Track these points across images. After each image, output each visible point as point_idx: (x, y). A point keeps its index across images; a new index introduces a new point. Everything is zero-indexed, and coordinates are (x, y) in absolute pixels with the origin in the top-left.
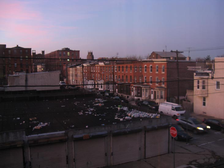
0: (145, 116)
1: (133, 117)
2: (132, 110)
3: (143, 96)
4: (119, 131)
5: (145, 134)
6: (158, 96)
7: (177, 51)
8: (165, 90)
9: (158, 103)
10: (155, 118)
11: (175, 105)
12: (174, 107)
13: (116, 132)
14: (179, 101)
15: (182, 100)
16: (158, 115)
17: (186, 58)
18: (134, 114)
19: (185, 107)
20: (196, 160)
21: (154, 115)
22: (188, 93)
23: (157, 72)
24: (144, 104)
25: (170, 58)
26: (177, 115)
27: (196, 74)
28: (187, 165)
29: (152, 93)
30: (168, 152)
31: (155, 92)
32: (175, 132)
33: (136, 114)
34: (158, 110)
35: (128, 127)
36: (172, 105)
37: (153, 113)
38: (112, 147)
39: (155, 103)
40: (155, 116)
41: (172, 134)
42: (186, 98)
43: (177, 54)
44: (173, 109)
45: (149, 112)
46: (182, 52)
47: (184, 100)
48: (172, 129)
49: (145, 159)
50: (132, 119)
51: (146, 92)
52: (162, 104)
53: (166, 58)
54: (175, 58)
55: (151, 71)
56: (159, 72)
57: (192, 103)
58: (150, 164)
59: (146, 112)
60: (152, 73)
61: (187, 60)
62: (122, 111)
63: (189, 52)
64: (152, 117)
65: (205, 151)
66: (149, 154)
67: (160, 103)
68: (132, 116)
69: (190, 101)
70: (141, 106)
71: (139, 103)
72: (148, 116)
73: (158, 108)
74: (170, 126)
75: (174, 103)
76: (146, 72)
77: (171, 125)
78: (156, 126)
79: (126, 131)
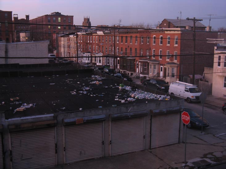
0: (151, 98)
1: (138, 99)
2: (136, 90)
3: (151, 74)
4: (119, 115)
5: (151, 120)
6: (169, 73)
7: (195, 18)
8: (177, 67)
9: (168, 83)
10: (164, 100)
11: (189, 86)
12: (188, 88)
13: (116, 115)
14: (195, 80)
15: (198, 80)
16: (167, 97)
17: (206, 27)
18: (139, 95)
19: (201, 89)
20: (213, 153)
21: (163, 96)
22: (206, 71)
23: (168, 45)
24: (151, 83)
25: (185, 27)
26: (191, 97)
27: (217, 48)
28: (201, 158)
29: (162, 71)
30: (178, 142)
31: (165, 69)
32: (188, 118)
33: (141, 95)
34: (168, 92)
35: (131, 111)
36: (186, 85)
37: (162, 95)
38: (110, 134)
39: (165, 82)
40: (163, 98)
41: (184, 120)
42: (204, 78)
43: (195, 23)
44: (186, 90)
45: (157, 93)
46: (200, 20)
47: (201, 80)
48: (183, 114)
49: (150, 149)
50: (135, 101)
51: (155, 68)
52: (173, 84)
53: (181, 27)
54: (192, 27)
55: (161, 43)
56: (170, 45)
57: (210, 84)
58: (156, 156)
59: (153, 93)
60: (161, 46)
61: (207, 29)
62: (124, 91)
63: (210, 20)
64: (160, 99)
65: (223, 142)
66: (156, 143)
67: (170, 83)
68: (136, 97)
69: (207, 82)
70: (147, 85)
71: (145, 82)
72: (156, 97)
73: (169, 89)
74: (182, 110)
75: (189, 83)
76: (155, 44)
77: (184, 109)
78: (164, 110)
79: (128, 115)
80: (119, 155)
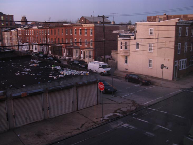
0: (76, 73)
1: (66, 75)
2: (64, 69)
3: (74, 56)
4: (53, 88)
5: (77, 90)
6: (87, 55)
7: (103, 16)
8: (93, 51)
9: (87, 62)
10: (85, 75)
12: (101, 65)
13: (51, 88)
14: (106, 59)
15: (107, 59)
16: (87, 73)
17: (111, 22)
18: (67, 72)
19: (110, 65)
20: (121, 109)
21: (84, 72)
22: (113, 52)
23: (86, 35)
24: (75, 63)
25: (97, 22)
26: (103, 72)
27: (120, 36)
28: (113, 113)
29: (82, 54)
30: (96, 104)
31: (84, 53)
32: (103, 86)
33: (68, 72)
34: (87, 69)
35: (62, 84)
36: (100, 63)
37: (83, 71)
38: (48, 102)
39: (84, 62)
40: (85, 74)
41: (100, 88)
42: (111, 57)
43: (104, 19)
44: (100, 66)
45: (80, 70)
46: (107, 17)
47: (110, 59)
48: (100, 84)
49: (78, 110)
50: (64, 76)
51: (77, 52)
52: (90, 63)
53: (94, 22)
54: (102, 22)
55: (81, 34)
56: (87, 35)
57: (116, 61)
58: (82, 115)
59: (77, 71)
60: (81, 36)
62: (56, 70)
63: (114, 17)
64: (82, 74)
65: (127, 101)
66: (81, 106)
67: (89, 62)
68: (65, 74)
69: (114, 60)
70: (72, 65)
71: (70, 62)
72: (79, 73)
73: (87, 67)
74: (98, 81)
75: (101, 62)
76: (76, 35)
77: (99, 80)
78: (86, 82)
79: (60, 87)
80: (56, 117)
